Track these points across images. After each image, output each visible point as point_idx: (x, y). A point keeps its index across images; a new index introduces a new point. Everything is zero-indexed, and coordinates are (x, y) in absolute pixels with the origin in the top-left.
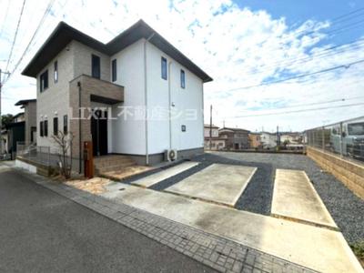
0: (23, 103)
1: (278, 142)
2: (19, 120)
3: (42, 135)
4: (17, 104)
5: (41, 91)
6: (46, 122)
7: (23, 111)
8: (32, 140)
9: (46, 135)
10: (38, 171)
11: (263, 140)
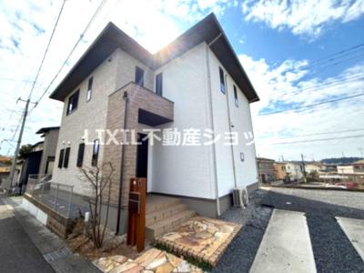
0: (44, 131)
1: (305, 173)
2: (37, 149)
3: (60, 166)
4: (38, 133)
5: (68, 113)
6: (68, 149)
7: (43, 139)
8: (46, 172)
9: (66, 166)
10: (49, 222)
11: (288, 171)
